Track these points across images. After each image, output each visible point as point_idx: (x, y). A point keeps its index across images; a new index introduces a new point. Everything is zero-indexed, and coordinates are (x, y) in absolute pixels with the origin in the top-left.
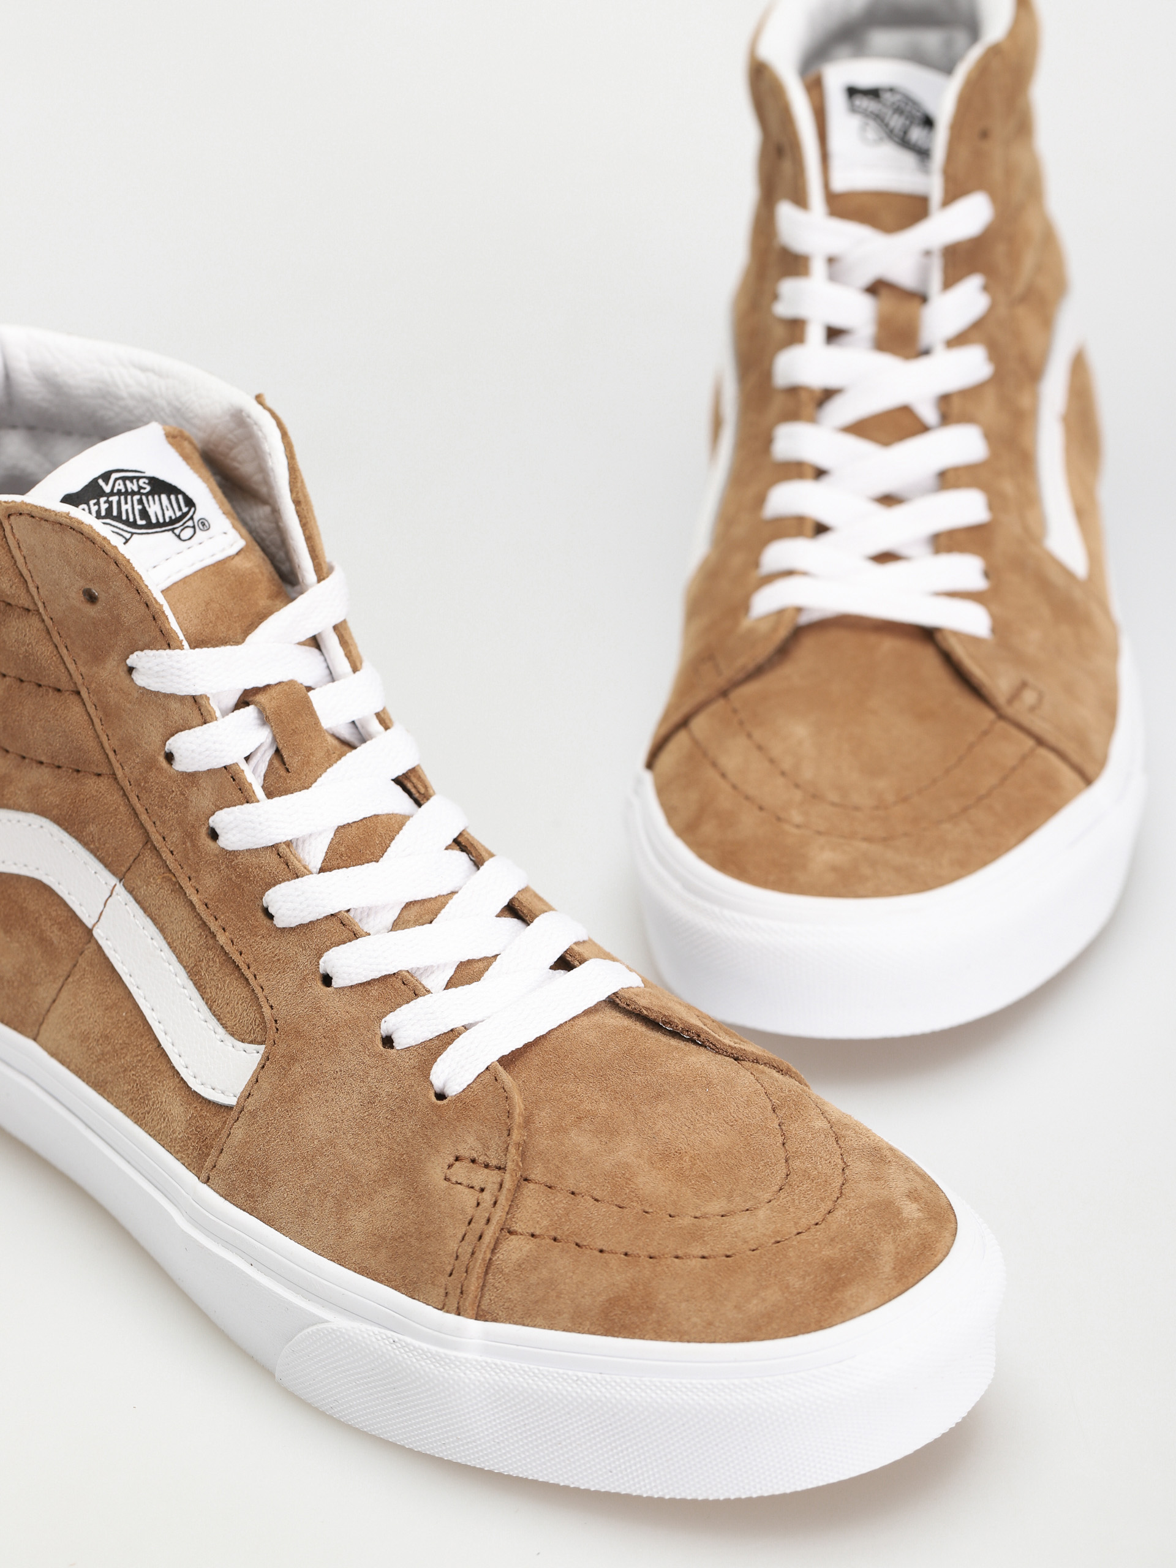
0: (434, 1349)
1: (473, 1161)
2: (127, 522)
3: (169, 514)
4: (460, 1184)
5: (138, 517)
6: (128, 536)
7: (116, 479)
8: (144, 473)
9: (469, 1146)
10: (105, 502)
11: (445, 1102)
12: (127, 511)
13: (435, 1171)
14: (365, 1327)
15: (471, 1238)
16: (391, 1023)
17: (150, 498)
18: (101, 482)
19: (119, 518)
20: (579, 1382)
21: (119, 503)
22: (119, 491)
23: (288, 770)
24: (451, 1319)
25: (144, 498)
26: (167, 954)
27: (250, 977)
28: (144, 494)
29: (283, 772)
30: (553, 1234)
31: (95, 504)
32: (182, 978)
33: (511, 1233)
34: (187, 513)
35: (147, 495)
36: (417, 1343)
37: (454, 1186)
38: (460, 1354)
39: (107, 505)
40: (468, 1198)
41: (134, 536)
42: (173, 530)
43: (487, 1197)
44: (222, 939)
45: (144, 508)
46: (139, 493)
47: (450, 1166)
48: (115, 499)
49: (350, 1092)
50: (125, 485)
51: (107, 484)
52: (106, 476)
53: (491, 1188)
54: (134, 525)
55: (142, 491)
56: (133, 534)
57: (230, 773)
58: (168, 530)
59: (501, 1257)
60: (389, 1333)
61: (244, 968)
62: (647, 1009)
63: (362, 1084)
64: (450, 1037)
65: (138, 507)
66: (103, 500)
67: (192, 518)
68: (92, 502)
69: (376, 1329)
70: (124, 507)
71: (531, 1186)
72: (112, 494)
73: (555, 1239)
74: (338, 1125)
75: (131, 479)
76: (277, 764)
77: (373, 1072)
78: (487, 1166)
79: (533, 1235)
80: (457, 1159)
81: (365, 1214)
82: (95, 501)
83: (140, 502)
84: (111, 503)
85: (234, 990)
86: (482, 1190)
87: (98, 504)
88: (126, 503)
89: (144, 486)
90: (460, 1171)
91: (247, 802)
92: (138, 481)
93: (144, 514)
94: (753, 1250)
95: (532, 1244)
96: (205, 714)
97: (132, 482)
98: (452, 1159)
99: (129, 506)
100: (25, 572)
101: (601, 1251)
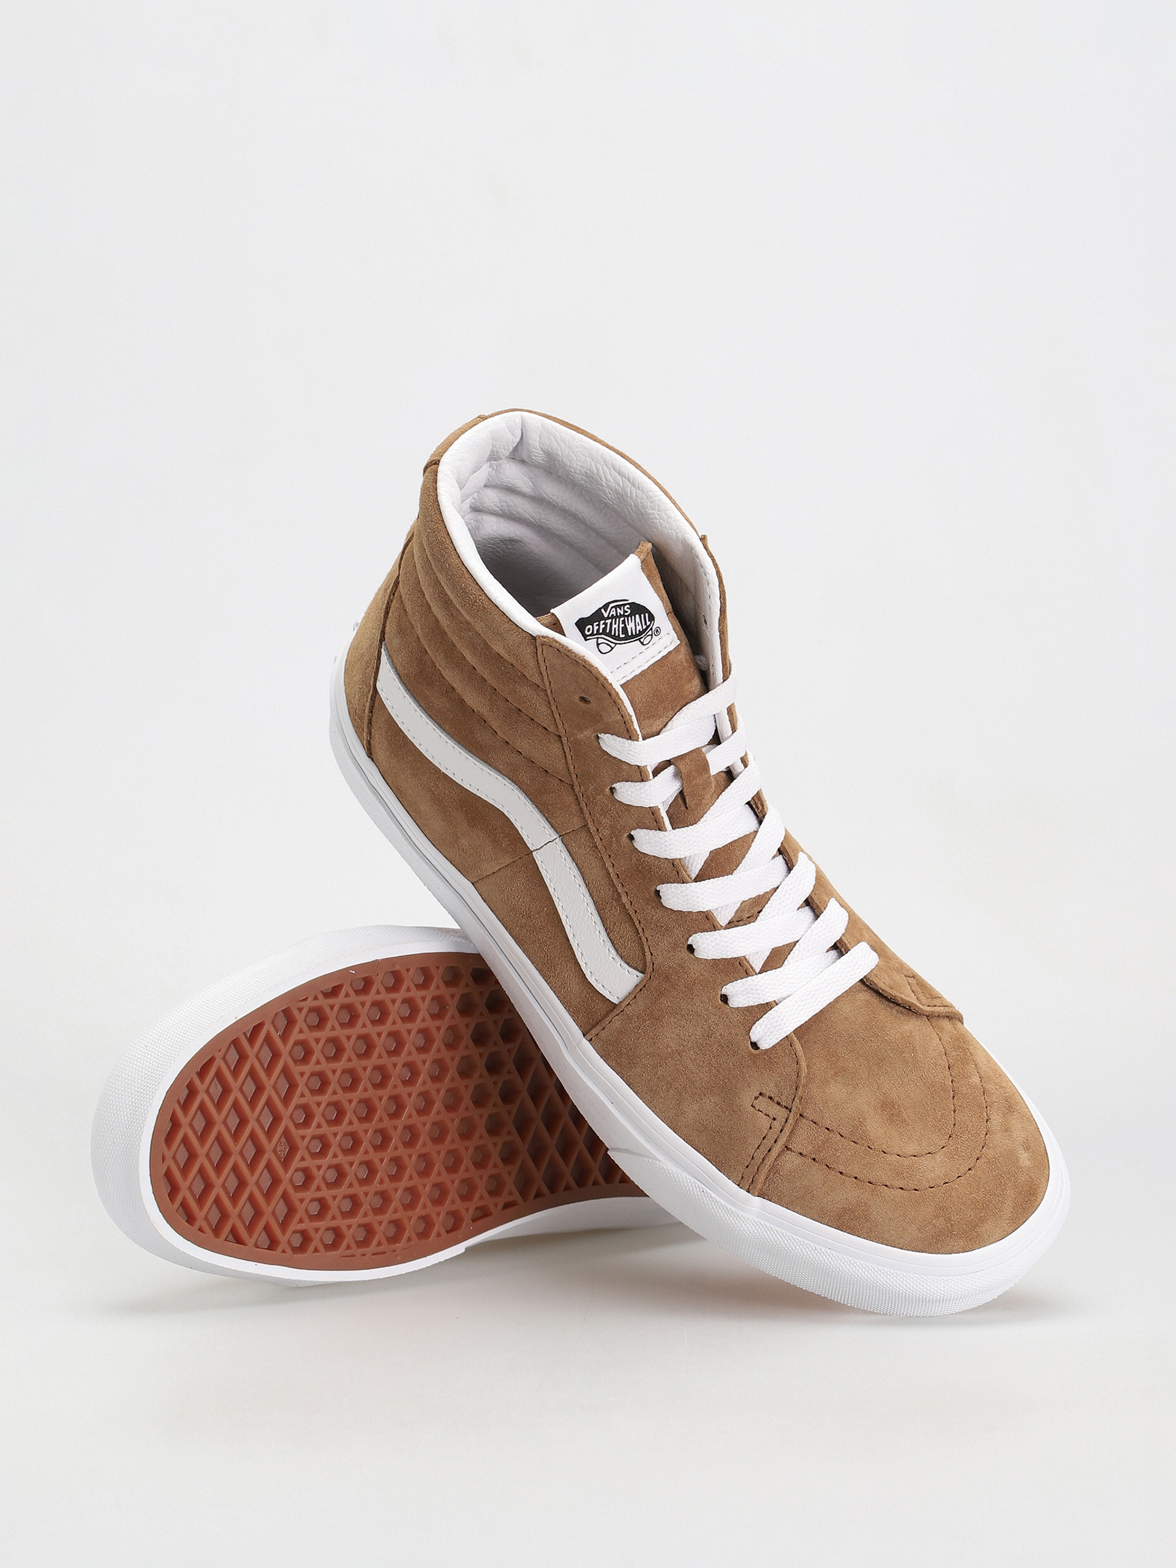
0: (729, 1206)
1: (771, 1098)
2: (614, 637)
3: (639, 628)
4: (761, 1111)
5: (621, 633)
6: (613, 645)
7: (612, 608)
8: (628, 600)
9: (770, 1089)
10: (603, 624)
11: (757, 1052)
12: (615, 629)
13: (746, 1098)
14: (684, 1174)
15: (764, 1149)
16: (729, 989)
17: (630, 618)
18: (603, 610)
19: (609, 635)
20: (816, 1251)
21: (611, 623)
22: (613, 615)
23: (687, 808)
24: (743, 1192)
25: (626, 618)
26: (584, 889)
27: (640, 930)
28: (626, 616)
29: (683, 808)
30: (813, 1156)
31: (597, 625)
32: (592, 908)
33: (788, 1149)
34: (650, 625)
35: (628, 616)
36: (718, 1199)
37: (757, 1112)
38: (742, 1213)
39: (604, 626)
40: (765, 1122)
41: (617, 645)
42: (639, 639)
43: (777, 1125)
44: (624, 899)
45: (625, 625)
46: (624, 616)
47: (756, 1098)
48: (609, 621)
49: (697, 1025)
50: (616, 611)
51: (606, 612)
52: (606, 607)
53: (781, 1119)
54: (618, 638)
55: (626, 614)
56: (616, 644)
57: (653, 812)
58: (636, 640)
59: (780, 1164)
60: (701, 1185)
61: (637, 923)
62: (882, 990)
63: (705, 1023)
64: (766, 1007)
65: (622, 625)
66: (602, 622)
67: (651, 629)
68: (595, 624)
69: (693, 1179)
70: (614, 626)
71: (804, 1121)
72: (608, 618)
73: (814, 1159)
74: (685, 1043)
75: (619, 606)
76: (680, 801)
77: (713, 1018)
78: (779, 1104)
79: (801, 1154)
80: (761, 1094)
81: (695, 1107)
82: (598, 623)
83: (624, 622)
84: (606, 624)
85: (626, 930)
86: (774, 1119)
87: (599, 625)
88: (615, 624)
89: (627, 610)
90: (762, 1103)
91: (659, 830)
92: (624, 608)
93: (625, 630)
94: (931, 1188)
95: (800, 1159)
96: (643, 776)
97: (620, 609)
98: (758, 1094)
99: (616, 626)
100: (544, 674)
101: (841, 1173)
